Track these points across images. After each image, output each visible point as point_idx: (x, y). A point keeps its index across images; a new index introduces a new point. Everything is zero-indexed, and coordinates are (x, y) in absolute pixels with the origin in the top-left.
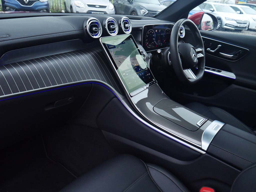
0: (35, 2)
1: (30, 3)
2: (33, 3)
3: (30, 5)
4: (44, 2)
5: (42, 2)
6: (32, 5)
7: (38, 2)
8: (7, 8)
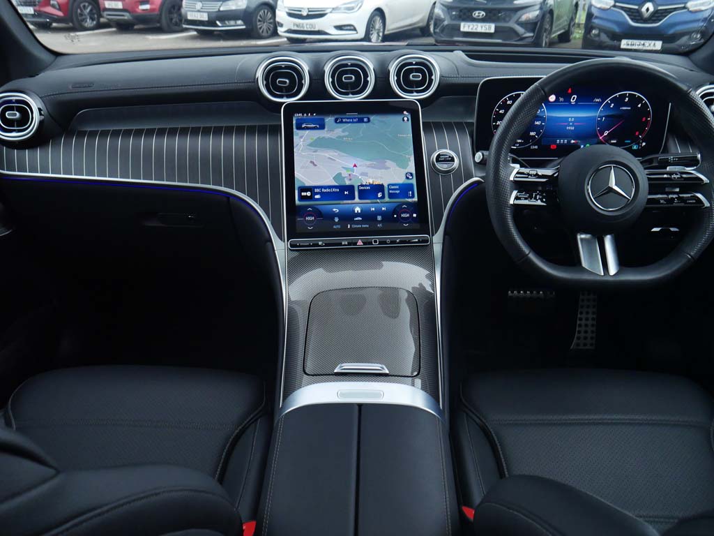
0: (671, 12)
1: (657, 15)
2: (666, 16)
3: (654, 21)
4: (702, 11)
5: (696, 12)
6: (660, 20)
7: (681, 13)
8: (593, 32)
